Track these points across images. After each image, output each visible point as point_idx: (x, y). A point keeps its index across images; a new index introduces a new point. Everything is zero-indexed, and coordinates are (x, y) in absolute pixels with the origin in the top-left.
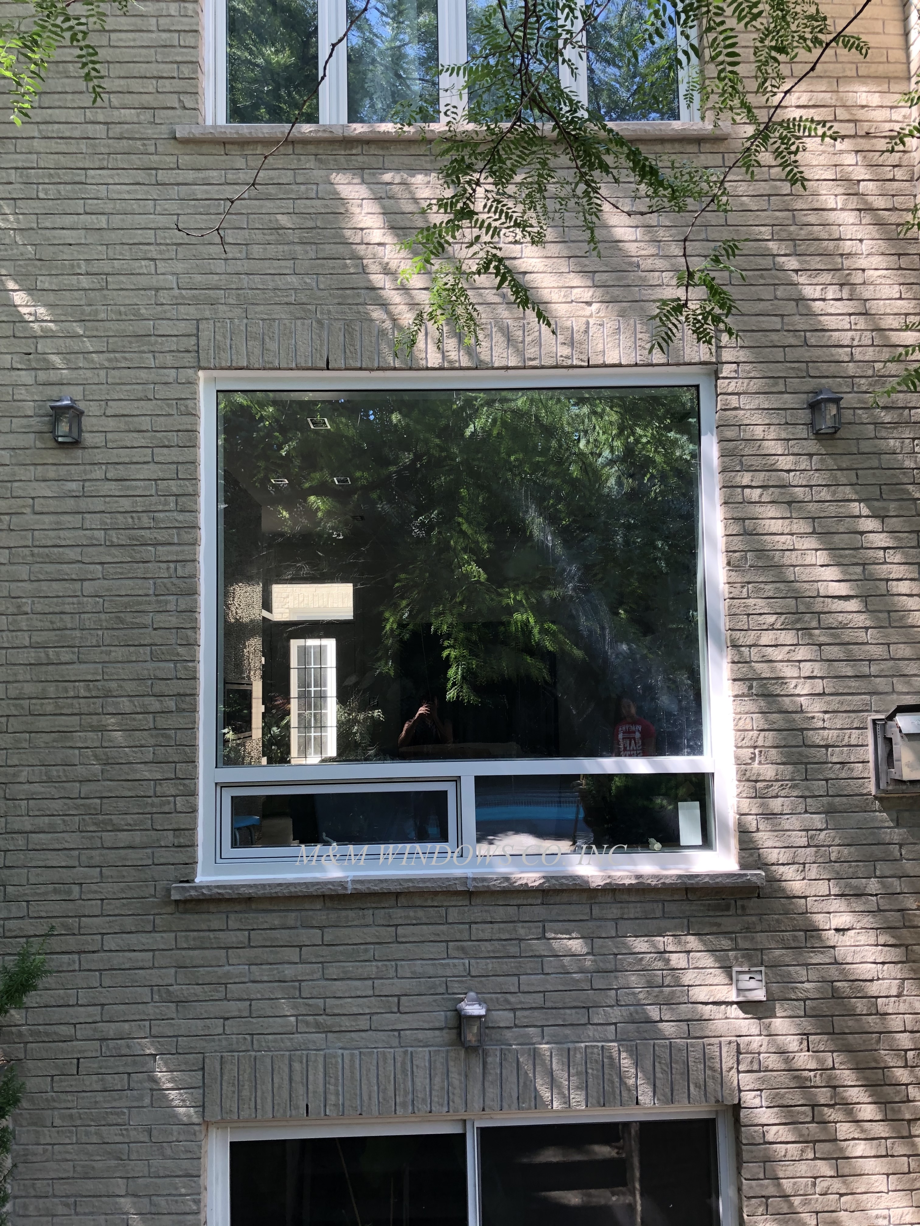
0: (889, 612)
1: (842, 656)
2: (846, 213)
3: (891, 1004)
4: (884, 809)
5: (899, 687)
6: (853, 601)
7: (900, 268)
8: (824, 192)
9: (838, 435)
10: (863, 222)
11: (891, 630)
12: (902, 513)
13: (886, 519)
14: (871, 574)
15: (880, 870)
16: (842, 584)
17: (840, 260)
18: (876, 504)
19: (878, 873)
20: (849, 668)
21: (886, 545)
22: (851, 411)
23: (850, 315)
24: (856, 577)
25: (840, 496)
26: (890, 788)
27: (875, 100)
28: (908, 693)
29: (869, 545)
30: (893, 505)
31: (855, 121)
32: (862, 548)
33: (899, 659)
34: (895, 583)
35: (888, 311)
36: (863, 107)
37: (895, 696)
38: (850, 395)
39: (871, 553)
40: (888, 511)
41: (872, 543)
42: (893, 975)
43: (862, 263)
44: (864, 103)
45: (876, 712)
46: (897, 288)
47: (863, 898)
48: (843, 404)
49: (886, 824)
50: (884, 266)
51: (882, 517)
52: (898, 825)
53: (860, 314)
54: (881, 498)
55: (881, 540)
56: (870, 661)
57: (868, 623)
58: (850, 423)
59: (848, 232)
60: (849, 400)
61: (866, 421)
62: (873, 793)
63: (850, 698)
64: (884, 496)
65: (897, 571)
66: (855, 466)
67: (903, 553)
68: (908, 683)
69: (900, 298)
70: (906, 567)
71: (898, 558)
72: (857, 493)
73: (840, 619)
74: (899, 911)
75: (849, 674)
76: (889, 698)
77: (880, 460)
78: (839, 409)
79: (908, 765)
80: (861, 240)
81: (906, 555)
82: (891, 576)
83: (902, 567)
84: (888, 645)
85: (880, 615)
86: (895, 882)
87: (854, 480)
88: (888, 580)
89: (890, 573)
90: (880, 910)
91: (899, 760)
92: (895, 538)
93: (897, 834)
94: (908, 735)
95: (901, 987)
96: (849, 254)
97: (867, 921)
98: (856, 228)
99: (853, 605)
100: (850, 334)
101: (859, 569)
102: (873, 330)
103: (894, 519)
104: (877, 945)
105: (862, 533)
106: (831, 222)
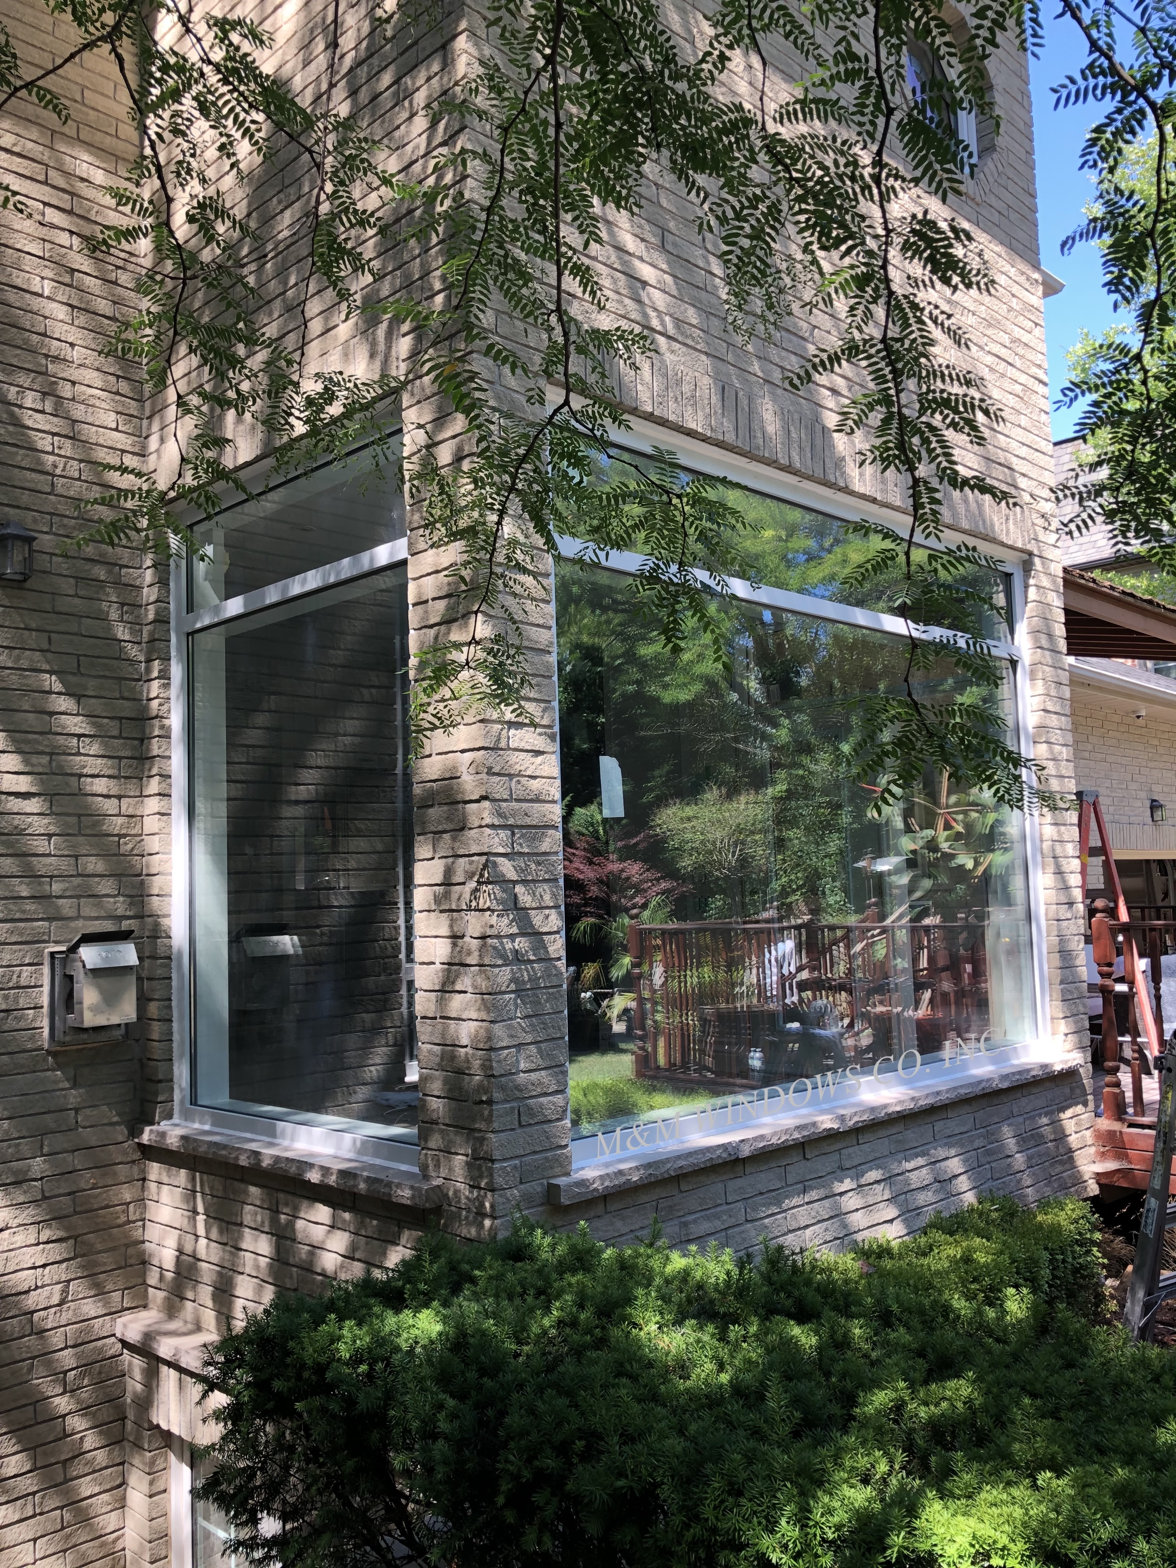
0: (79, 816)
1: (15, 870)
2: (55, 305)
3: (51, 1317)
4: (59, 1066)
5: (87, 911)
6: (34, 800)
7: (117, 393)
8: (27, 269)
9: (27, 585)
10: (76, 323)
11: (81, 839)
12: (103, 694)
13: (83, 700)
14: (60, 767)
15: (49, 1145)
16: (22, 777)
17: (44, 361)
18: (71, 678)
19: (46, 1150)
20: (24, 887)
21: (82, 731)
22: (47, 557)
23: (54, 434)
24: (41, 770)
25: (25, 664)
26: (68, 1039)
27: (99, 177)
28: (97, 918)
29: (59, 730)
30: (92, 683)
31: (72, 194)
32: (50, 732)
33: (89, 876)
34: (89, 780)
35: (101, 441)
36: (83, 180)
37: (80, 923)
38: (47, 537)
39: (61, 740)
40: (86, 689)
41: (64, 728)
42: (56, 1278)
43: (74, 373)
44: (85, 176)
45: (56, 942)
46: (113, 416)
47: (25, 1186)
48: (35, 545)
49: (61, 1086)
50: (99, 384)
51: (78, 697)
52: (75, 1085)
53: (66, 436)
54: (78, 672)
55: (76, 724)
56: (51, 877)
57: (52, 829)
58: (44, 572)
59: (58, 330)
60: (45, 541)
61: (65, 573)
62: (46, 1046)
63: (22, 925)
64: (82, 670)
65: (93, 765)
66: (48, 628)
67: (101, 743)
68: (99, 905)
69: (116, 430)
70: (105, 761)
71: (95, 749)
72: (48, 662)
73: (16, 822)
74: (69, 1194)
75: (24, 894)
76: (73, 924)
77: (80, 624)
78: (31, 550)
79: (91, 1009)
80: (72, 345)
81: (106, 745)
82: (85, 771)
83: (100, 761)
84: (76, 857)
85: (68, 819)
86: (68, 1157)
87: (45, 646)
88: (81, 776)
89: (84, 767)
90: (45, 1198)
91: (81, 1003)
92: (94, 724)
93: (74, 1097)
94: (93, 971)
95: (65, 1291)
96: (56, 358)
97: (27, 1215)
98: (66, 327)
99: (33, 805)
100: (51, 458)
101: (45, 759)
102: (81, 461)
103: (93, 700)
104: (38, 1244)
105: (52, 714)
106: (35, 309)
